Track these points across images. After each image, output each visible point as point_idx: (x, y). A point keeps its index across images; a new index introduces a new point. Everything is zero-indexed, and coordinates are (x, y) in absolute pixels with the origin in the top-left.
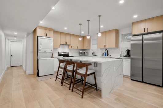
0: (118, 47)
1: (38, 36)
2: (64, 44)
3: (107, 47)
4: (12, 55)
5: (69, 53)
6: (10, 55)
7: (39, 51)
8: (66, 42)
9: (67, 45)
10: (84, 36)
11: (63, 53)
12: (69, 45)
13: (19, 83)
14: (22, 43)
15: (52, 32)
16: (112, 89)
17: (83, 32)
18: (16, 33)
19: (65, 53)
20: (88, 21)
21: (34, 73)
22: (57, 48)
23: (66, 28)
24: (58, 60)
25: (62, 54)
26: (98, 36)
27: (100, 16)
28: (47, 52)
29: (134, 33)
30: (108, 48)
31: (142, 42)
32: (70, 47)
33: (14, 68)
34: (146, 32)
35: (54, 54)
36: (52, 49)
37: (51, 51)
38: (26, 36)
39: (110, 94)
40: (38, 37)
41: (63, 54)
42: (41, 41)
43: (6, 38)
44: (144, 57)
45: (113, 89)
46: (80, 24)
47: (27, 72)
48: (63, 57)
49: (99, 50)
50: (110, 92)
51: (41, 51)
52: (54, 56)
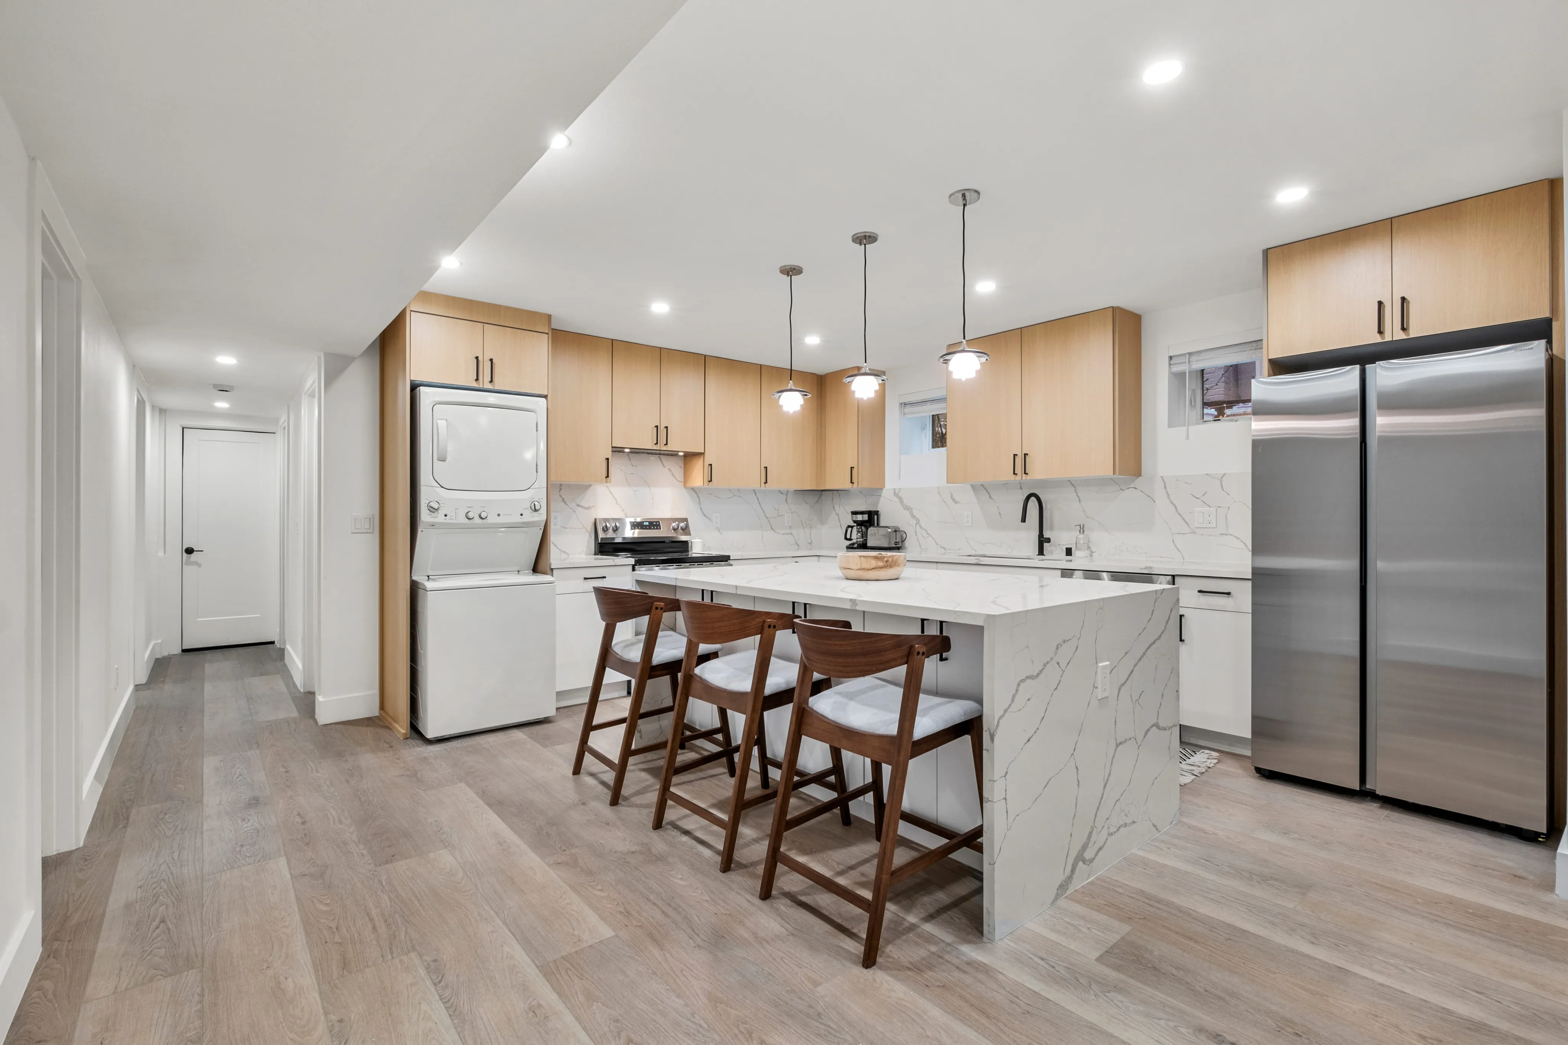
0: (1137, 472)
1: (417, 377)
2: (649, 445)
3: (1039, 471)
4: (189, 551)
5: (686, 530)
6: (176, 552)
7: (424, 515)
8: (661, 432)
9: (673, 454)
10: (821, 370)
11: (636, 525)
12: (689, 457)
13: (255, 803)
14: (280, 440)
15: (541, 345)
16: (1080, 858)
17: (812, 340)
18: (226, 360)
19: (654, 525)
20: (865, 239)
21: (382, 707)
22: (584, 488)
23: (660, 308)
24: (593, 597)
25: (629, 533)
26: (949, 374)
27: (965, 197)
28: (492, 519)
29: (1279, 350)
30: (1046, 484)
31: (1354, 422)
32: (698, 478)
33: (212, 666)
34: (1394, 333)
35: (553, 538)
36: (539, 494)
37: (529, 517)
38: (313, 379)
39: (1062, 902)
40: (414, 387)
41: (636, 533)
42: (442, 424)
43: (141, 404)
44: (1379, 565)
45: (1088, 855)
46: (791, 271)
47: (320, 698)
48: (639, 562)
49: (966, 496)
50: (1063, 887)
51: (440, 518)
52: (555, 557)
